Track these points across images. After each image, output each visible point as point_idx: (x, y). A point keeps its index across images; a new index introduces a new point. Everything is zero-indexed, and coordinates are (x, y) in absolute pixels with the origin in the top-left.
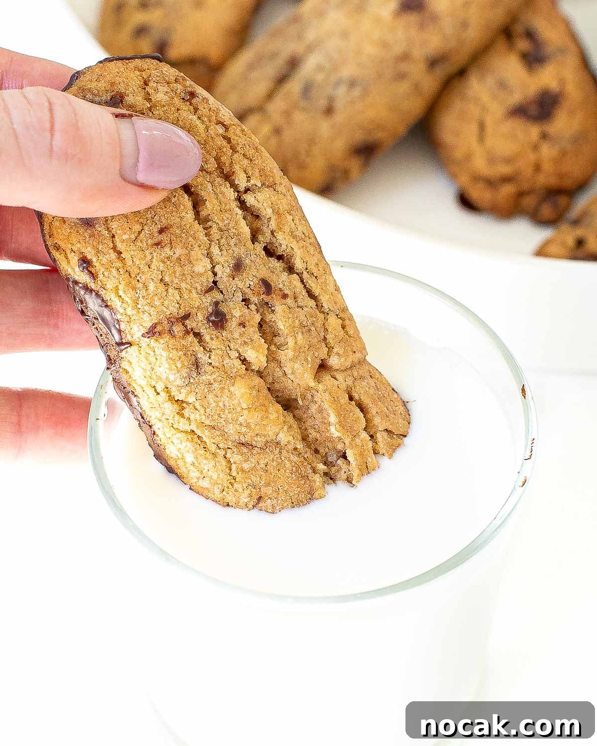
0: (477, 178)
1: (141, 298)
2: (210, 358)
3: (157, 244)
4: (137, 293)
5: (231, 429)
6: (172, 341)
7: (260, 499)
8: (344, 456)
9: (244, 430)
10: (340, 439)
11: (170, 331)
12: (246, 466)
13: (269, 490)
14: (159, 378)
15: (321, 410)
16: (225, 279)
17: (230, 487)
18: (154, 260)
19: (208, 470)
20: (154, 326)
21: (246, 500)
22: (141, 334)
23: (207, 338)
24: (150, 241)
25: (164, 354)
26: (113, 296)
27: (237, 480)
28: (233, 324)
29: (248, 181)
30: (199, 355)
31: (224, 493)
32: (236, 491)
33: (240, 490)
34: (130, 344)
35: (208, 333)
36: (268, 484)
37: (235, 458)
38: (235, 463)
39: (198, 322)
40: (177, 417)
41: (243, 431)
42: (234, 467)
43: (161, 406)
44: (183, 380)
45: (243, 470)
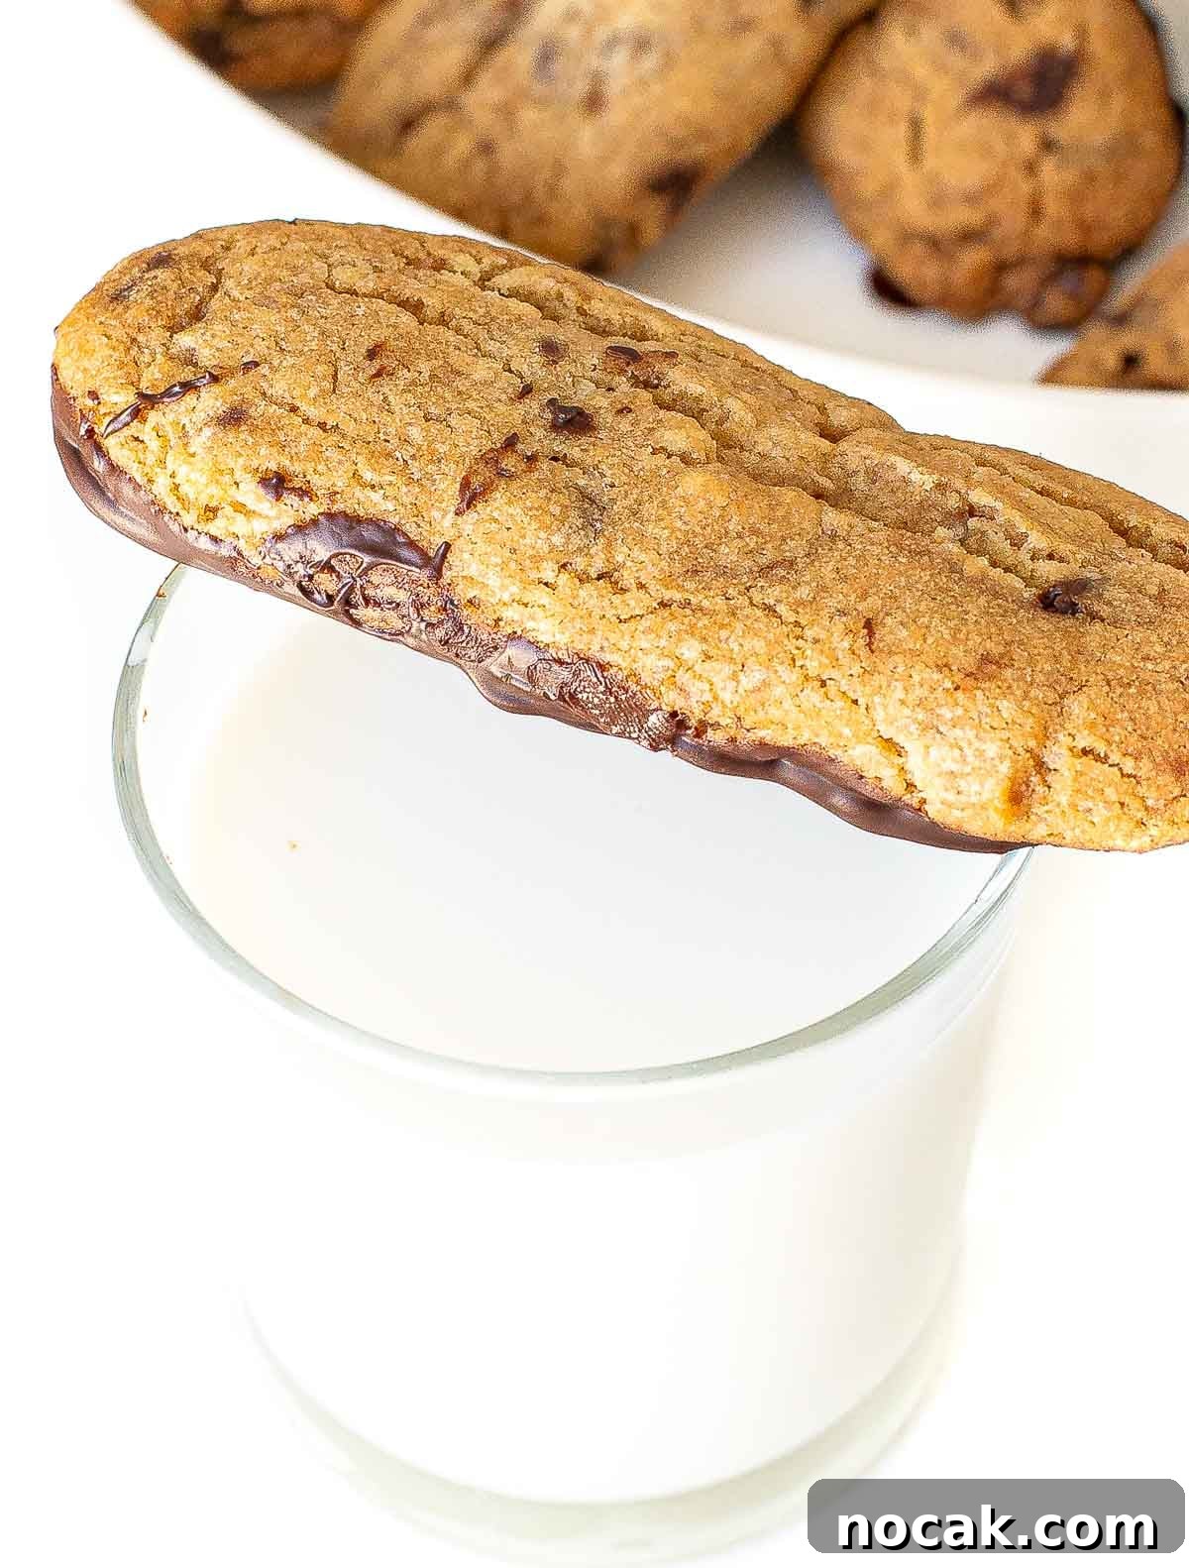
0: (907, 236)
1: (410, 462)
2: (603, 475)
3: (378, 374)
4: (397, 459)
5: (728, 554)
6: (515, 485)
7: (869, 625)
8: (972, 511)
9: (752, 542)
10: (940, 487)
11: (500, 474)
12: (804, 592)
13: (874, 602)
14: (537, 559)
15: (873, 476)
16: (542, 373)
17: (801, 643)
18: (391, 398)
19: (741, 645)
20: (466, 484)
21: (846, 644)
22: (451, 515)
23: (575, 453)
24: (362, 377)
25: (516, 510)
26: (358, 492)
27: (803, 622)
28: (606, 418)
29: (479, 262)
30: (582, 482)
31: (798, 663)
32: (816, 641)
33: (823, 635)
34: (448, 546)
35: (573, 448)
36: (864, 596)
37: (772, 594)
38: (778, 601)
39: (539, 439)
40: (617, 599)
41: (752, 545)
42: (781, 609)
43: (576, 603)
44: (582, 533)
45: (801, 603)
